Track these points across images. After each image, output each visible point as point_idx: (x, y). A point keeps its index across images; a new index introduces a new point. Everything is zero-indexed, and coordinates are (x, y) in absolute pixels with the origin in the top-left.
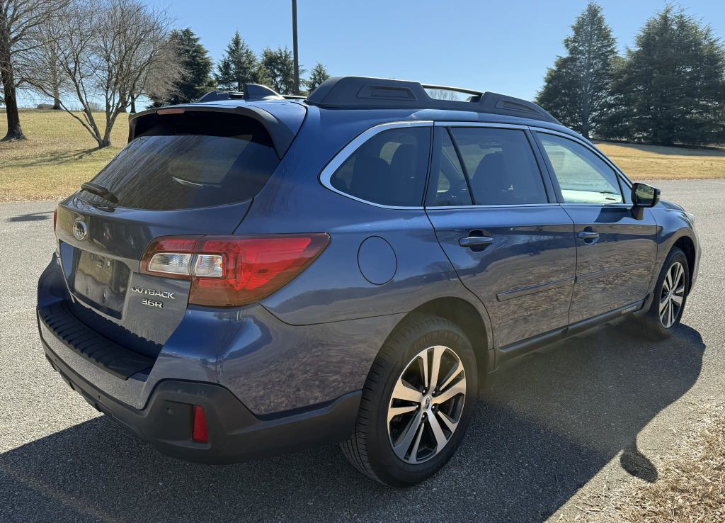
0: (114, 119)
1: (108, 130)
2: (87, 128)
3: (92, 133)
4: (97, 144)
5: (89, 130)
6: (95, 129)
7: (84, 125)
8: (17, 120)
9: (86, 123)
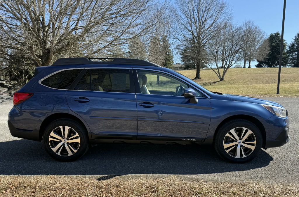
0: (226, 71)
1: (224, 75)
2: (217, 74)
3: (218, 76)
4: (219, 80)
5: (217, 75)
6: (219, 75)
7: (216, 73)
8: (199, 73)
9: (217, 73)
